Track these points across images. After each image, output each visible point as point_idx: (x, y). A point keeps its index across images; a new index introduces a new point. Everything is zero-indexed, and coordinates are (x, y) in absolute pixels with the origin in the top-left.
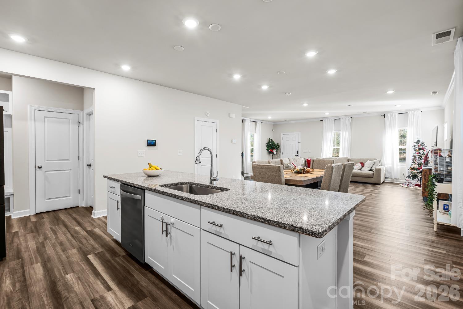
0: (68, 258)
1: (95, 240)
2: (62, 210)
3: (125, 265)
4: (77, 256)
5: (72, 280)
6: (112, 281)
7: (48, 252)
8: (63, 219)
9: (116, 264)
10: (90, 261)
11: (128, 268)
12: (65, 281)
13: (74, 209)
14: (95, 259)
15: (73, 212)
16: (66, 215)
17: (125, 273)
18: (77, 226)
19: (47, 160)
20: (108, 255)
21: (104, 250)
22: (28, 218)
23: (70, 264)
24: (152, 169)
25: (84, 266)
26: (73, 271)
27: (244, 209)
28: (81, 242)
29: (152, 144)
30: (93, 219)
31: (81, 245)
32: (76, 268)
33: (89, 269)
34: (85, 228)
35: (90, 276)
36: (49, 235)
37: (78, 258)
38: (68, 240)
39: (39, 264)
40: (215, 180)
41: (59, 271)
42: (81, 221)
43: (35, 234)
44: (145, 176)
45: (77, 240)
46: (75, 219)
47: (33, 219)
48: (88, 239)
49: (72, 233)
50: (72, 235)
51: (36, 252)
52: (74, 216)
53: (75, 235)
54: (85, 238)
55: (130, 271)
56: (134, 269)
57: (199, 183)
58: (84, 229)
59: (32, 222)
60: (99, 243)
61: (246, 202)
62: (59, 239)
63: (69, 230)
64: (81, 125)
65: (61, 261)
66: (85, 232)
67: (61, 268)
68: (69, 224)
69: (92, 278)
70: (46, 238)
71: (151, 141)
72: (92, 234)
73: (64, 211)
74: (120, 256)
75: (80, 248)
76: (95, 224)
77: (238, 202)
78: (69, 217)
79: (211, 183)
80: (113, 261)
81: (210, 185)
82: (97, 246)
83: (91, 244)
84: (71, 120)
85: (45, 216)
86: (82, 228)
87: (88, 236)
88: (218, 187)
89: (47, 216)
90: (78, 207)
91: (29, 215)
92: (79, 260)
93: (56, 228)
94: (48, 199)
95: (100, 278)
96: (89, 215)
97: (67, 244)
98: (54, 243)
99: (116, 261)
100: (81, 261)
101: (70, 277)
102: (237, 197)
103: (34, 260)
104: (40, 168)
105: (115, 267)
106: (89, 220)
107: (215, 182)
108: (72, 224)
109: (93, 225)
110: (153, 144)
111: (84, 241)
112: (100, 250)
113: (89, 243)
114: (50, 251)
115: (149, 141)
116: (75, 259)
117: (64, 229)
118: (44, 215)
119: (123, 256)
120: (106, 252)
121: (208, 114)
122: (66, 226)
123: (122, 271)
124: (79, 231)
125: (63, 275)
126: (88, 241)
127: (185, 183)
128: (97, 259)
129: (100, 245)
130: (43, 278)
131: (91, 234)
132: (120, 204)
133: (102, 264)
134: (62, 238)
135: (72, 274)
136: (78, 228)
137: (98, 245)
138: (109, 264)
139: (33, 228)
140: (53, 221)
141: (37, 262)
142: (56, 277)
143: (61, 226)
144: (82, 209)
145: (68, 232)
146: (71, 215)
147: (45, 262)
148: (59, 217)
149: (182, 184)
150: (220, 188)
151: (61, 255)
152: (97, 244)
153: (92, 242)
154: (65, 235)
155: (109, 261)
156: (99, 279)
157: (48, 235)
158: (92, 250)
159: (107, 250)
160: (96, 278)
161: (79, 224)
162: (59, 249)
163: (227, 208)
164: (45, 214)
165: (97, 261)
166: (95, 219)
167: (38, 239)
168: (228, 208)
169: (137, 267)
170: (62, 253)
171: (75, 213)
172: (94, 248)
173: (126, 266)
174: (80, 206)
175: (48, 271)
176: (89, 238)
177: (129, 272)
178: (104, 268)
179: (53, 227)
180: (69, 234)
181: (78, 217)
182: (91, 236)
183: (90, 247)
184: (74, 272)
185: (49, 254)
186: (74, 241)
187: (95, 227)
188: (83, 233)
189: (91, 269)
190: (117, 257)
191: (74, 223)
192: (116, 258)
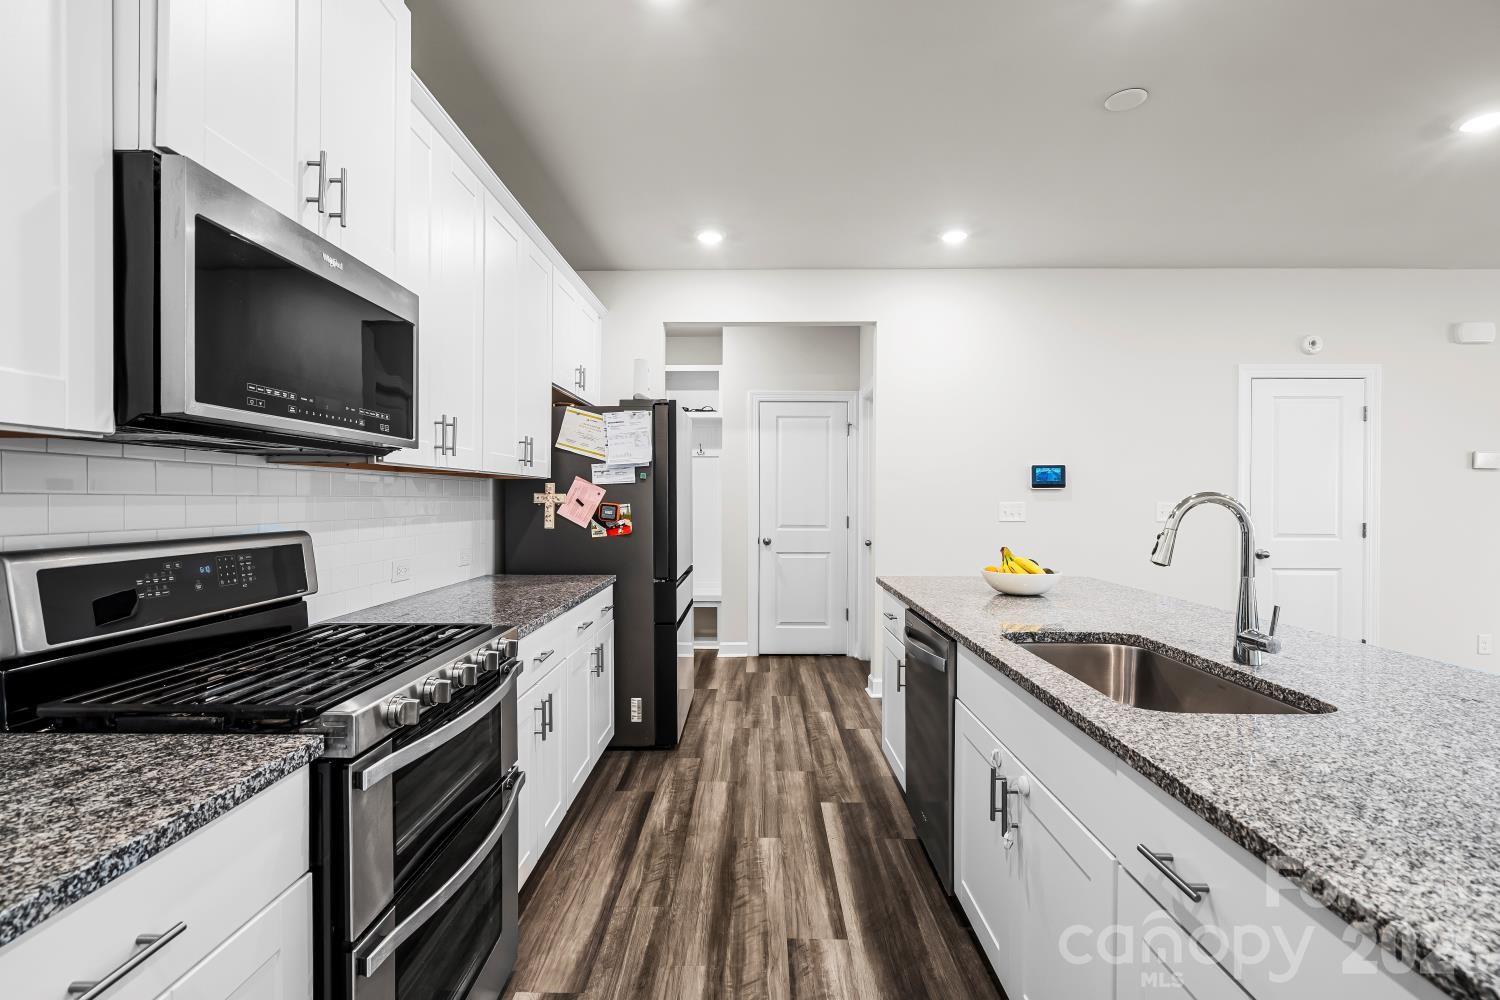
0: (780, 790)
1: (853, 761)
2: (808, 658)
3: (902, 875)
4: (798, 794)
5: (770, 859)
6: (855, 909)
7: (750, 760)
8: (804, 680)
9: (879, 859)
10: (823, 822)
11: (908, 888)
12: (755, 852)
13: (834, 660)
14: (835, 821)
15: (830, 668)
16: (811, 673)
17: (894, 901)
18: (825, 709)
19: (782, 526)
20: (869, 822)
21: (864, 801)
22: (742, 662)
23: (780, 808)
24: (1012, 571)
25: (806, 831)
26: (779, 832)
27: (1337, 853)
28: (820, 758)
29: (1048, 479)
30: (866, 698)
31: (817, 768)
32: (788, 828)
33: (813, 843)
34: (842, 720)
35: (810, 865)
36: (765, 717)
37: (800, 800)
38: (796, 742)
39: (724, 785)
40: (1262, 647)
41: (753, 817)
42: (839, 697)
43: (741, 704)
44: (990, 593)
45: (813, 748)
46: (828, 688)
47: (751, 668)
48: (838, 753)
49: (810, 726)
50: (808, 730)
51: (729, 751)
52: (829, 680)
53: (814, 733)
54: (833, 750)
55: (913, 901)
56: (925, 902)
57: (1181, 648)
58: (839, 723)
59: (746, 675)
60: (858, 775)
61: (1393, 815)
62: (779, 733)
63: (806, 714)
64: (853, 430)
65: (764, 794)
66: (837, 732)
67: (758, 812)
68: (811, 698)
69: (811, 875)
70: (756, 723)
71: (1044, 470)
72: (850, 743)
73: (813, 660)
74: (899, 836)
75: (813, 774)
76: (866, 714)
77: (1329, 798)
78: (818, 678)
79: (1241, 658)
80: (875, 846)
81: (1237, 667)
82: (851, 782)
83: (839, 773)
84: (830, 419)
85: (774, 664)
86: (835, 718)
87: (841, 746)
88: (1270, 685)
89: (776, 667)
90: (845, 655)
91: (745, 655)
92: (800, 808)
93: (783, 702)
94: (782, 623)
95: (829, 883)
96: (862, 684)
97: (790, 749)
98: (768, 740)
99: (883, 848)
100: (802, 812)
101: (768, 845)
102: (1350, 762)
103: (720, 770)
104: (767, 543)
105: (875, 868)
106: (858, 699)
107: (1259, 657)
108: (817, 701)
109: (861, 715)
110: (1053, 479)
111: (828, 758)
112: (856, 797)
113: (836, 765)
114: (753, 758)
115: (1038, 471)
116: (793, 802)
117: (797, 709)
118: (771, 660)
119: (907, 843)
120: (867, 811)
121: (1313, 343)
122: (804, 704)
123: (889, 892)
124: (826, 724)
125: (757, 835)
126: (835, 760)
127: (1119, 639)
128: (839, 821)
129: (858, 784)
130: (719, 824)
131: (849, 739)
132: (903, 670)
133: (847, 841)
134: (787, 732)
135: (774, 840)
136: (825, 716)
137: (855, 781)
138: (864, 850)
139: (743, 688)
140: (783, 682)
141: (722, 779)
142: (741, 832)
143: (795, 699)
144: (851, 665)
145: (802, 720)
146: (822, 676)
147: (736, 783)
148: (798, 674)
149: (1105, 641)
150: (1283, 691)
151: (769, 775)
152: (854, 776)
153: (844, 765)
154: (795, 725)
155: (866, 841)
156: (825, 887)
157: (763, 715)
158: (837, 792)
159: (872, 806)
160: (820, 876)
161: (833, 706)
162: (771, 756)
163: (1228, 816)
164: (775, 660)
165: (837, 827)
166: (870, 701)
167: (742, 721)
168: (1234, 815)
169: (937, 897)
170: (772, 774)
171: (834, 671)
172: (843, 786)
173: (905, 880)
174: (850, 655)
175: (733, 810)
176: (842, 752)
177: (907, 904)
178: (847, 860)
179: (779, 698)
180: (803, 726)
181: (835, 685)
182: (848, 749)
183: (834, 780)
184: (779, 836)
185: (750, 765)
186: (807, 750)
187: (865, 725)
188: (833, 733)
189: (818, 847)
190: (890, 837)
191: (824, 699)
192: (888, 842)
